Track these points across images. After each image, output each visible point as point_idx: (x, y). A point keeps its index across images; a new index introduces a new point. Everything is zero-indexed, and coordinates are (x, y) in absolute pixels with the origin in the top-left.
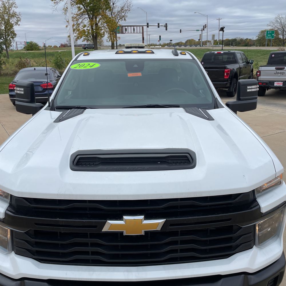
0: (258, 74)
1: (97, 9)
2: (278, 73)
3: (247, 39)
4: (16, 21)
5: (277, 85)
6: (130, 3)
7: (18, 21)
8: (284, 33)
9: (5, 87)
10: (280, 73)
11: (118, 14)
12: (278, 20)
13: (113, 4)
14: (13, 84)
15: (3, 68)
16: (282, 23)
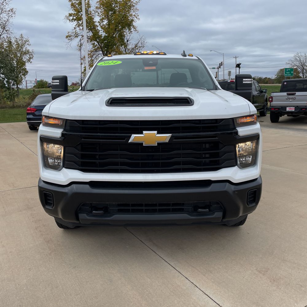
0: (270, 99)
1: (111, 45)
2: (290, 99)
3: (266, 78)
4: (28, 59)
5: (289, 110)
6: (144, 40)
7: (30, 58)
8: (304, 71)
9: (18, 118)
10: (292, 99)
11: (132, 50)
12: (298, 58)
13: (127, 41)
14: (30, 108)
15: (16, 101)
16: (302, 61)
